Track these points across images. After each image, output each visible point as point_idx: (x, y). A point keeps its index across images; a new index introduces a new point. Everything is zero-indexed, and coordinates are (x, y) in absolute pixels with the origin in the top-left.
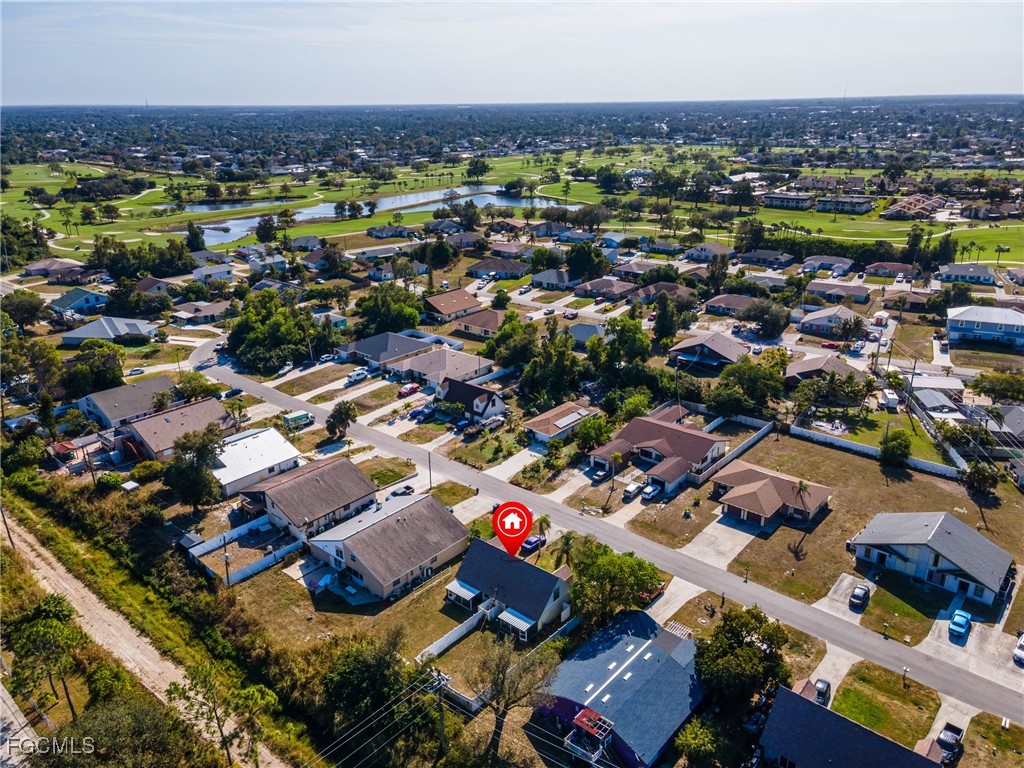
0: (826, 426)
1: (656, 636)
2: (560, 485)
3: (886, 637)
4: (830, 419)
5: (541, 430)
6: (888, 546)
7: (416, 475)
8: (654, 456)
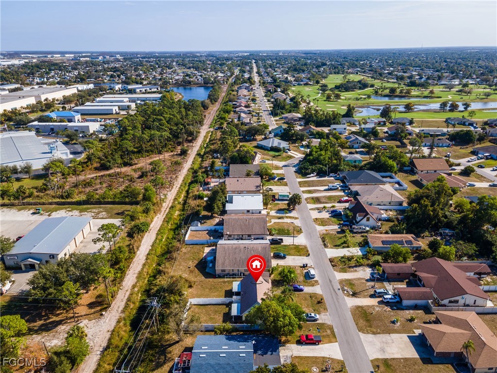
1: (271, 354)
2: (351, 272)
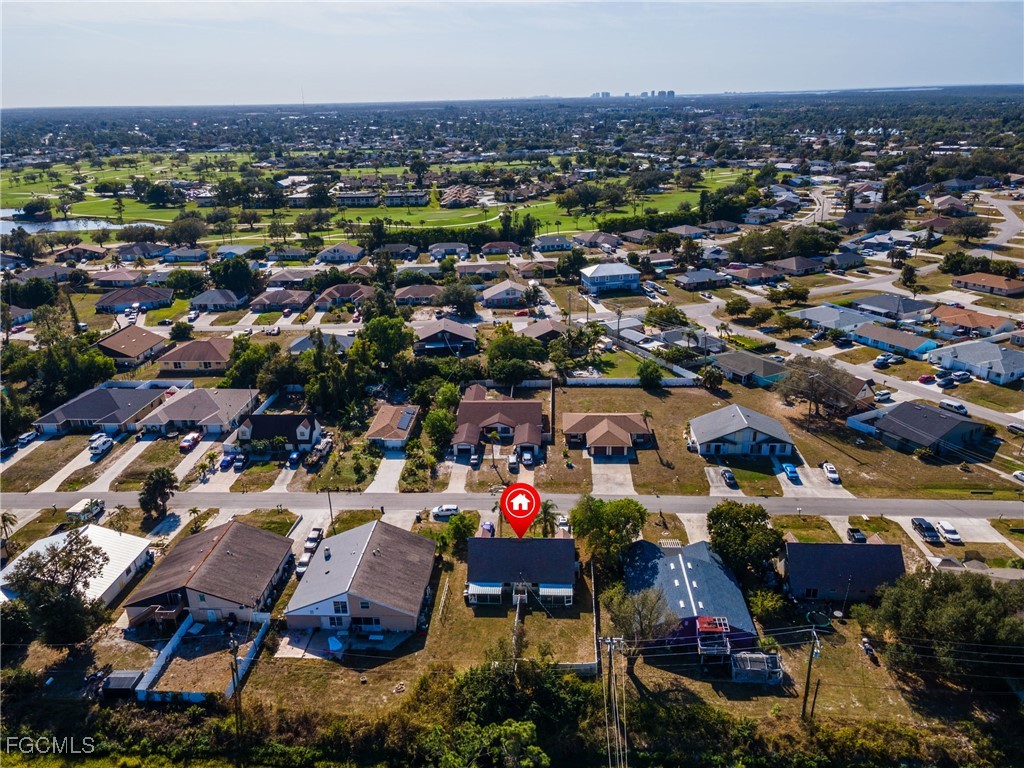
0: (585, 373)
2: (447, 479)
3: (766, 497)
4: (583, 367)
5: (389, 437)
6: (722, 437)
7: (301, 519)
8: (499, 430)
